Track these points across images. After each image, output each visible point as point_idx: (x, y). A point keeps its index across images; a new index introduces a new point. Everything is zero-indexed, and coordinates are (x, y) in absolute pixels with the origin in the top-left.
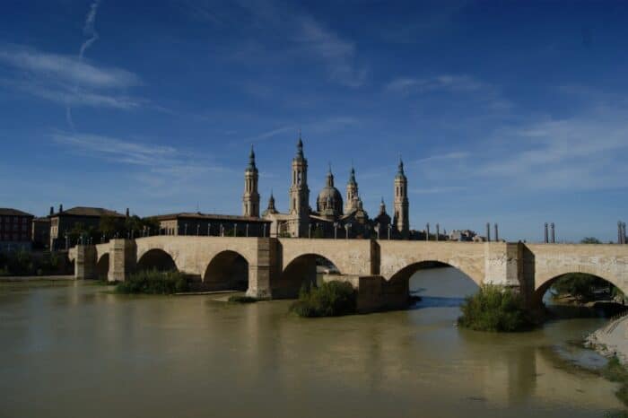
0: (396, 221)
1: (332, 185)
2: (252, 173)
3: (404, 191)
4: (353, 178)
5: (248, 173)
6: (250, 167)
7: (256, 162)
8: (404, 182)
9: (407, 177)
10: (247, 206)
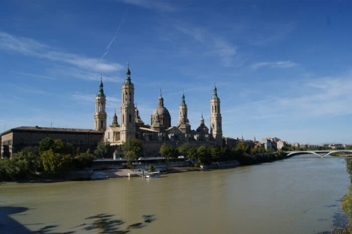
0: (211, 131)
1: (163, 105)
2: (100, 98)
3: (218, 108)
4: (184, 102)
5: (97, 98)
6: (99, 93)
7: (104, 90)
8: (218, 102)
9: (220, 99)
10: (96, 122)
